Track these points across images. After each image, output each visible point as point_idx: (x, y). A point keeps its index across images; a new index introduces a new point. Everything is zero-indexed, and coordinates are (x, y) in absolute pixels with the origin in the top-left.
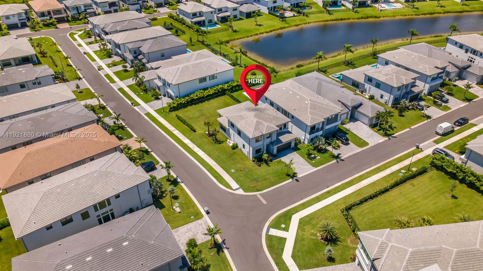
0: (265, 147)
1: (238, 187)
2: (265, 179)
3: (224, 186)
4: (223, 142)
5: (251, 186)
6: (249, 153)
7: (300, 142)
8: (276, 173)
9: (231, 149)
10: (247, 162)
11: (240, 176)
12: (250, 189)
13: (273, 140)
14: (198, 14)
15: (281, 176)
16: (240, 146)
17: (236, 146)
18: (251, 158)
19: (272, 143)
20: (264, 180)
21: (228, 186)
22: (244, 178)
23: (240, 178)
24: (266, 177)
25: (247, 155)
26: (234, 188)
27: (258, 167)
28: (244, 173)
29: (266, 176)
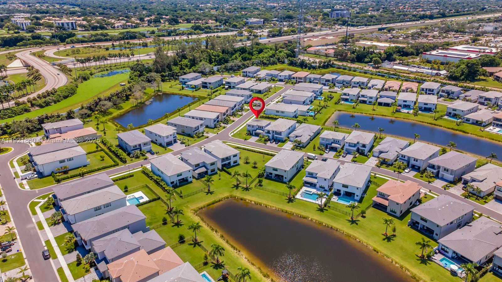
14: (347, 95)
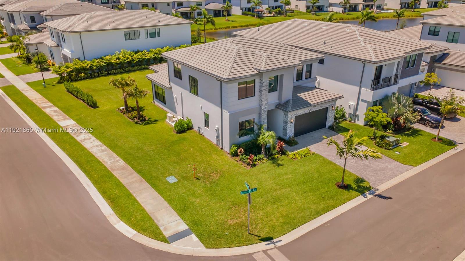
0: (264, 116)
1: (183, 227)
2: (276, 200)
3: (134, 226)
4: (156, 121)
5: (231, 223)
6: (220, 135)
7: (343, 116)
8: (304, 183)
9: (174, 133)
10: (215, 157)
11: (193, 194)
12: (227, 232)
13: (284, 99)
15: (322, 190)
16: (198, 123)
17: (188, 125)
18: (227, 148)
19: (282, 106)
20: (273, 203)
21: (147, 226)
22: (207, 199)
23: (193, 200)
24: (275, 194)
25: (215, 141)
26: (167, 234)
27: (249, 168)
28: (205, 186)
29: (276, 190)
